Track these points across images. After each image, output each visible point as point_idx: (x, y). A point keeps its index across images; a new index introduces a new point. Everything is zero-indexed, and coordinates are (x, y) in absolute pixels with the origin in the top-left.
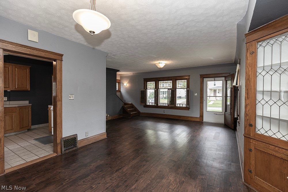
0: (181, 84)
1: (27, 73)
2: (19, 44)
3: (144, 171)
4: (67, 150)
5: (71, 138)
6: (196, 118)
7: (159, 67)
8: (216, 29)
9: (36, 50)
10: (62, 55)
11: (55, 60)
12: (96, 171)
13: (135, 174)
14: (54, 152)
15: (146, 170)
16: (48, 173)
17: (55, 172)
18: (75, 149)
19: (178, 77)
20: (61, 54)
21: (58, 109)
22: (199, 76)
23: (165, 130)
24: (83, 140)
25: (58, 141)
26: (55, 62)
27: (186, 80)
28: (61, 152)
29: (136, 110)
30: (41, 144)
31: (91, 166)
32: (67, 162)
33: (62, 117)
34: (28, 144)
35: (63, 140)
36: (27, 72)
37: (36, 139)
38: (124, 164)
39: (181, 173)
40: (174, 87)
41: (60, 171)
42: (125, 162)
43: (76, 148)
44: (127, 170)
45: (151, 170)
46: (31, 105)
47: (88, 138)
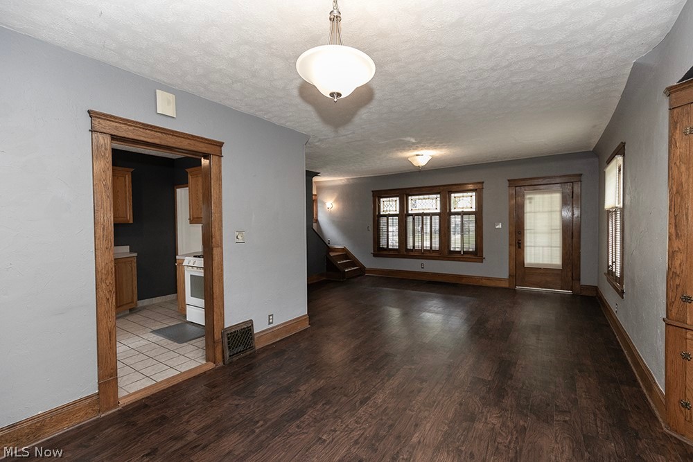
0: (464, 202)
1: (125, 185)
2: (140, 123)
3: (424, 403)
4: (234, 355)
5: (242, 329)
6: (500, 280)
7: (416, 164)
8: (580, 75)
9: (172, 135)
10: (220, 145)
11: (207, 156)
12: (316, 403)
13: (407, 411)
14: (208, 360)
15: (427, 401)
16: (212, 407)
17: (226, 405)
18: (250, 354)
19: (455, 187)
20: (219, 142)
21: (215, 264)
22: (507, 184)
23: (435, 309)
24: (264, 333)
25: (217, 336)
26: (208, 161)
27: (474, 194)
28: (224, 361)
29: (354, 262)
30: (170, 342)
31: (300, 391)
32: (242, 382)
33: (223, 283)
34: (143, 342)
35: (226, 333)
36: (125, 181)
37: (156, 332)
38: (372, 387)
39: (512, 407)
40: (446, 209)
41: (236, 402)
42: (374, 384)
43: (252, 351)
44: (384, 401)
45: (439, 402)
46: (136, 254)
47: (273, 328)
